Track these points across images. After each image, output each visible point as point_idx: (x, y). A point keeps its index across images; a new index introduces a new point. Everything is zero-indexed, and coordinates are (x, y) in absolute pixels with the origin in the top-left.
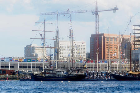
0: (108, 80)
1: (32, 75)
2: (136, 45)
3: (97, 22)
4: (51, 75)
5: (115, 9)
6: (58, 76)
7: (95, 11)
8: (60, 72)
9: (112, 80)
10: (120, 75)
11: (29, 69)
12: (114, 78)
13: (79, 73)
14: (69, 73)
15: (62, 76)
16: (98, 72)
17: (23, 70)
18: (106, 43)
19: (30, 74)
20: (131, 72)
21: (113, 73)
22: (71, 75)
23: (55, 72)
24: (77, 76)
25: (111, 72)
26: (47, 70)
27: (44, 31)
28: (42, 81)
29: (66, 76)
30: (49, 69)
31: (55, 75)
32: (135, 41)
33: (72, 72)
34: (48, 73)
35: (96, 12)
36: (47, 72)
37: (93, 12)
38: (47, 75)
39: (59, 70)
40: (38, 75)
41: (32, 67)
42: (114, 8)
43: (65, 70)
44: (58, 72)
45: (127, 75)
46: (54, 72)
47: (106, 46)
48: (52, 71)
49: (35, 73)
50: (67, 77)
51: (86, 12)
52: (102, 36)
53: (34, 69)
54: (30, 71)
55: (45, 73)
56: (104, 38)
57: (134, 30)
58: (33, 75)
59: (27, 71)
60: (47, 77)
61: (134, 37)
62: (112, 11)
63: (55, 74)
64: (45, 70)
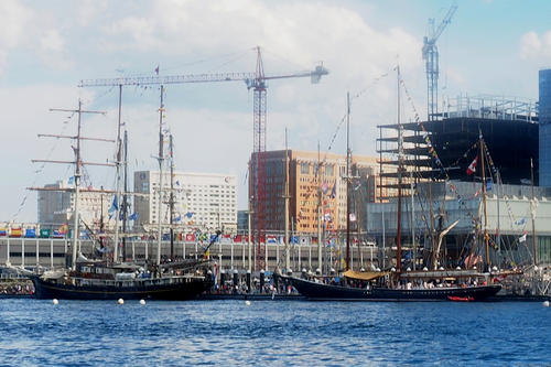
0: (278, 298)
1: (36, 279)
2: (388, 186)
3: (259, 112)
4: (97, 282)
5: (319, 73)
6: (121, 283)
7: (254, 77)
8: (129, 270)
9: (290, 299)
10: (317, 281)
11: (30, 259)
12: (297, 293)
13: (189, 276)
14: (155, 276)
15: (132, 285)
16: (249, 271)
17: (9, 265)
18: (298, 181)
19: (32, 278)
20: (349, 274)
21: (296, 276)
22: (162, 283)
23: (113, 272)
24: (180, 284)
25: (289, 274)
26: (86, 264)
27: (77, 138)
28: (56, 301)
29: (147, 284)
30: (92, 260)
31: (109, 282)
32: (382, 175)
33: (166, 270)
34: (88, 276)
35: (259, 80)
36: (85, 270)
37: (247, 82)
38: (84, 282)
39: (124, 265)
40: (55, 280)
41: (55, 255)
42: (314, 70)
43: (143, 266)
44: (122, 270)
45: (337, 280)
46: (107, 271)
47: (299, 191)
48: (101, 266)
49: (46, 273)
50: (150, 288)
51: (228, 79)
52: (288, 159)
53: (45, 260)
54: (31, 269)
55: (78, 274)
56: (293, 164)
57: (381, 140)
58: (41, 281)
59: (23, 267)
60: (85, 287)
61: (381, 163)
62: (309, 78)
63: (109, 276)
64: (80, 265)
